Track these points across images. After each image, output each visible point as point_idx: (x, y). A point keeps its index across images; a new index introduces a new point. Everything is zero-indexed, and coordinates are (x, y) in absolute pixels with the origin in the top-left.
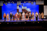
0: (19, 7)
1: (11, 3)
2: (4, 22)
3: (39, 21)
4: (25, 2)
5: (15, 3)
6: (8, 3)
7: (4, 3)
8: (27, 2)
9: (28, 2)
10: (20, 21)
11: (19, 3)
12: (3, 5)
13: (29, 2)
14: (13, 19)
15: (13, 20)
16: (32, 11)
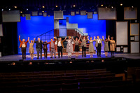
0: (60, 24)
1: (39, 15)
2: (20, 61)
3: (103, 59)
4: (73, 14)
5: (49, 16)
6: (31, 15)
7: (23, 15)
8: (77, 13)
9: (80, 14)
10: (60, 58)
11: (59, 16)
12: (19, 21)
13: (83, 13)
14: (43, 53)
15: (43, 56)
16: (91, 34)
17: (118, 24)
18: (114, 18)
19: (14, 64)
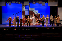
18: (57, 5)
19: (5, 29)
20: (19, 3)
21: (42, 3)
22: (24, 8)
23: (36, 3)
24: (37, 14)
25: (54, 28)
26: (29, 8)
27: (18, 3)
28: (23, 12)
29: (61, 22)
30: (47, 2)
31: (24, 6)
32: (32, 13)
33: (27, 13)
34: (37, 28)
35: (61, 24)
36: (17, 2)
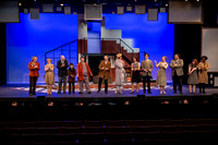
5: (75, 13)
8: (129, 9)
17: (204, 31)
18: (199, 21)
19: (15, 104)
20: (68, 10)
21: (147, 12)
22: (86, 28)
23: (126, 12)
24: (129, 51)
25: (186, 102)
26: (103, 30)
27: (63, 12)
28: (82, 44)
29: (213, 79)
30: (163, 10)
31: (83, 21)
32: (113, 48)
33: (93, 47)
34: (127, 99)
35: (212, 86)
36: (59, 9)
